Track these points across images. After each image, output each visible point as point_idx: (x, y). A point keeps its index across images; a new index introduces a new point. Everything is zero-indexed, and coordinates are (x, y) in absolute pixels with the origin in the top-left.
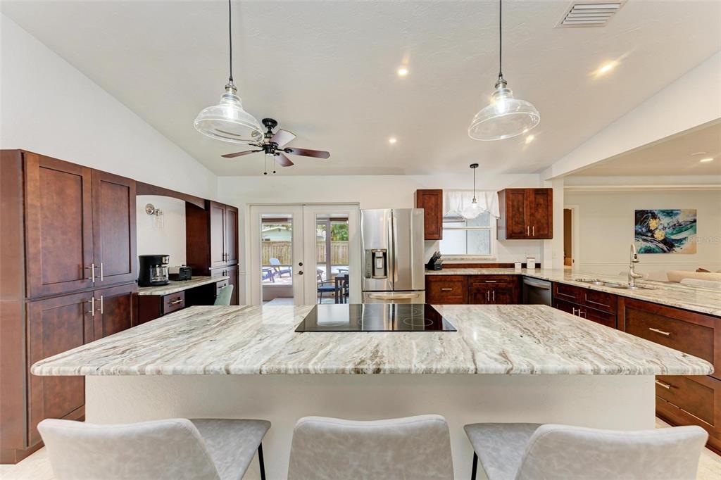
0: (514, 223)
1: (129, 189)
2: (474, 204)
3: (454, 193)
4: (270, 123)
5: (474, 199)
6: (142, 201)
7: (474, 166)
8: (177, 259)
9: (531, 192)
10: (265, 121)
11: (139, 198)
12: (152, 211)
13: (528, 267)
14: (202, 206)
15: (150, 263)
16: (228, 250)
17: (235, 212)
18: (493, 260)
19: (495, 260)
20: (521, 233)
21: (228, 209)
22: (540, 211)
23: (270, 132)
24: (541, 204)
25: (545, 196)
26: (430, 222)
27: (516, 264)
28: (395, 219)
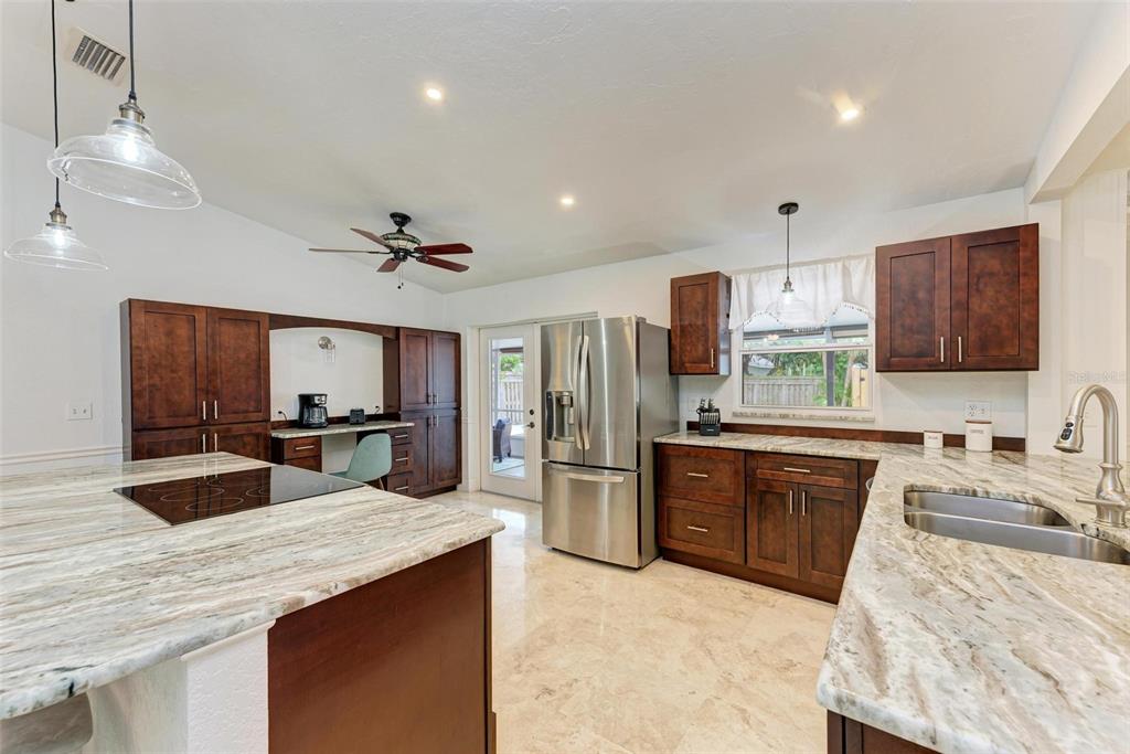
0: (899, 330)
1: (258, 324)
2: (788, 295)
3: (763, 274)
4: (399, 219)
5: (788, 284)
7: (788, 208)
9: (955, 246)
10: (393, 216)
12: (327, 345)
17: (456, 339)
18: (864, 421)
19: (872, 421)
20: (920, 355)
21: (440, 336)
22: (990, 292)
23: (400, 231)
24: (992, 274)
25: (1010, 248)
26: (694, 339)
27: (926, 434)
28: (586, 338)
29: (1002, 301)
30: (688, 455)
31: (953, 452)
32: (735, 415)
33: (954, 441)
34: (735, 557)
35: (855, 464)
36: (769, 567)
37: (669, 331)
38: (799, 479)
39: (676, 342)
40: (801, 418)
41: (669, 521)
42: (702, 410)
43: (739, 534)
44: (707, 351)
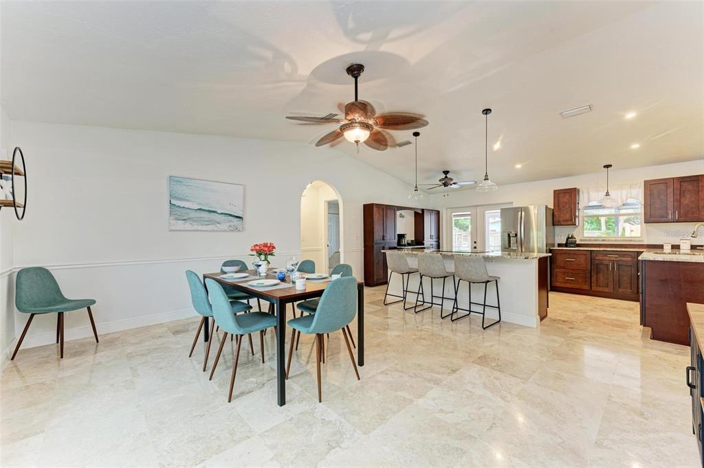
0: (653, 209)
1: (395, 209)
3: (595, 189)
4: (446, 172)
5: (607, 193)
6: (398, 213)
7: (608, 166)
8: (410, 237)
9: (675, 181)
10: (444, 172)
11: (397, 212)
12: (401, 216)
13: (664, 247)
14: (420, 212)
15: (401, 237)
16: (434, 233)
17: (438, 213)
18: (639, 241)
19: (642, 241)
20: (662, 217)
21: (434, 212)
22: (688, 196)
23: (446, 177)
24: (689, 191)
25: (696, 182)
26: (565, 212)
27: (665, 245)
28: (523, 213)
29: (693, 199)
30: (565, 253)
31: (675, 251)
32: (581, 240)
33: (676, 247)
34: (586, 287)
35: (636, 253)
36: (601, 289)
37: (553, 210)
38: (613, 259)
39: (556, 213)
40: (611, 241)
41: (556, 277)
42: (568, 238)
43: (588, 280)
44: (571, 216)
